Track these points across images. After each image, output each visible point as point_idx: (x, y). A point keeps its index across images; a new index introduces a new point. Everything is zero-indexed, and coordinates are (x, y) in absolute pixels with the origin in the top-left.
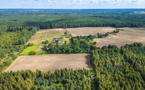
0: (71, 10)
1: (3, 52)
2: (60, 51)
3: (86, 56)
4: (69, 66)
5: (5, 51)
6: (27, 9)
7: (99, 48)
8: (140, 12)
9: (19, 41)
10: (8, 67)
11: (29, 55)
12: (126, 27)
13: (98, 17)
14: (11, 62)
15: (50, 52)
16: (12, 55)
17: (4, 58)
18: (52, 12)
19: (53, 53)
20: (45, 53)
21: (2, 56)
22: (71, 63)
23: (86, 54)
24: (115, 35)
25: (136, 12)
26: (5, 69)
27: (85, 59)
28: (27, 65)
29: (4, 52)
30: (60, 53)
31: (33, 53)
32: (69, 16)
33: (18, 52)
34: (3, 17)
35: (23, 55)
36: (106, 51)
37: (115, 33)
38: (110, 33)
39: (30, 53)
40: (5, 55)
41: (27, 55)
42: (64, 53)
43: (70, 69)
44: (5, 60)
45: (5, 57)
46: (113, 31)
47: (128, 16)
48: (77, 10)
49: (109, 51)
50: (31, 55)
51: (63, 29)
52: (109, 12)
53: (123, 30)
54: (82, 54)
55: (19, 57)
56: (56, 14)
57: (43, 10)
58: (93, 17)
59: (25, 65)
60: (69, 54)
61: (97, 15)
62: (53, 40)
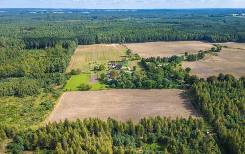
0: (119, 11)
1: (34, 86)
2: (133, 85)
3: (180, 94)
4: (157, 112)
5: (37, 84)
6: (42, 9)
7: (202, 79)
8: (243, 14)
9: (56, 66)
10: (51, 111)
11: (80, 90)
12: (230, 41)
13: (171, 23)
14: (54, 103)
15: (115, 85)
16: (51, 91)
17: (39, 96)
18: (87, 14)
19: (121, 87)
20: (106, 87)
21: (35, 92)
22: (158, 106)
23: (181, 91)
24: (216, 55)
25: (235, 14)
26: (48, 116)
27: (181, 100)
28: (82, 108)
29: (35, 84)
30: (133, 88)
31: (86, 88)
32: (120, 21)
33: (59, 84)
34: (6, 22)
35: (70, 91)
36: (217, 85)
37: (215, 51)
38: (206, 52)
39: (80, 87)
40: (39, 91)
41: (76, 91)
42: (140, 89)
43: (165, 118)
44: (41, 99)
45: (40, 94)
46: (210, 49)
47: (225, 22)
48: (129, 11)
49: (222, 86)
50: (82, 90)
51: (117, 45)
52: (187, 15)
53: (226, 47)
54: (172, 90)
55: (64, 94)
56: (95, 18)
57: (71, 11)
58: (163, 23)
59: (80, 109)
60: (150, 90)
61: (168, 20)
62: (110, 63)
